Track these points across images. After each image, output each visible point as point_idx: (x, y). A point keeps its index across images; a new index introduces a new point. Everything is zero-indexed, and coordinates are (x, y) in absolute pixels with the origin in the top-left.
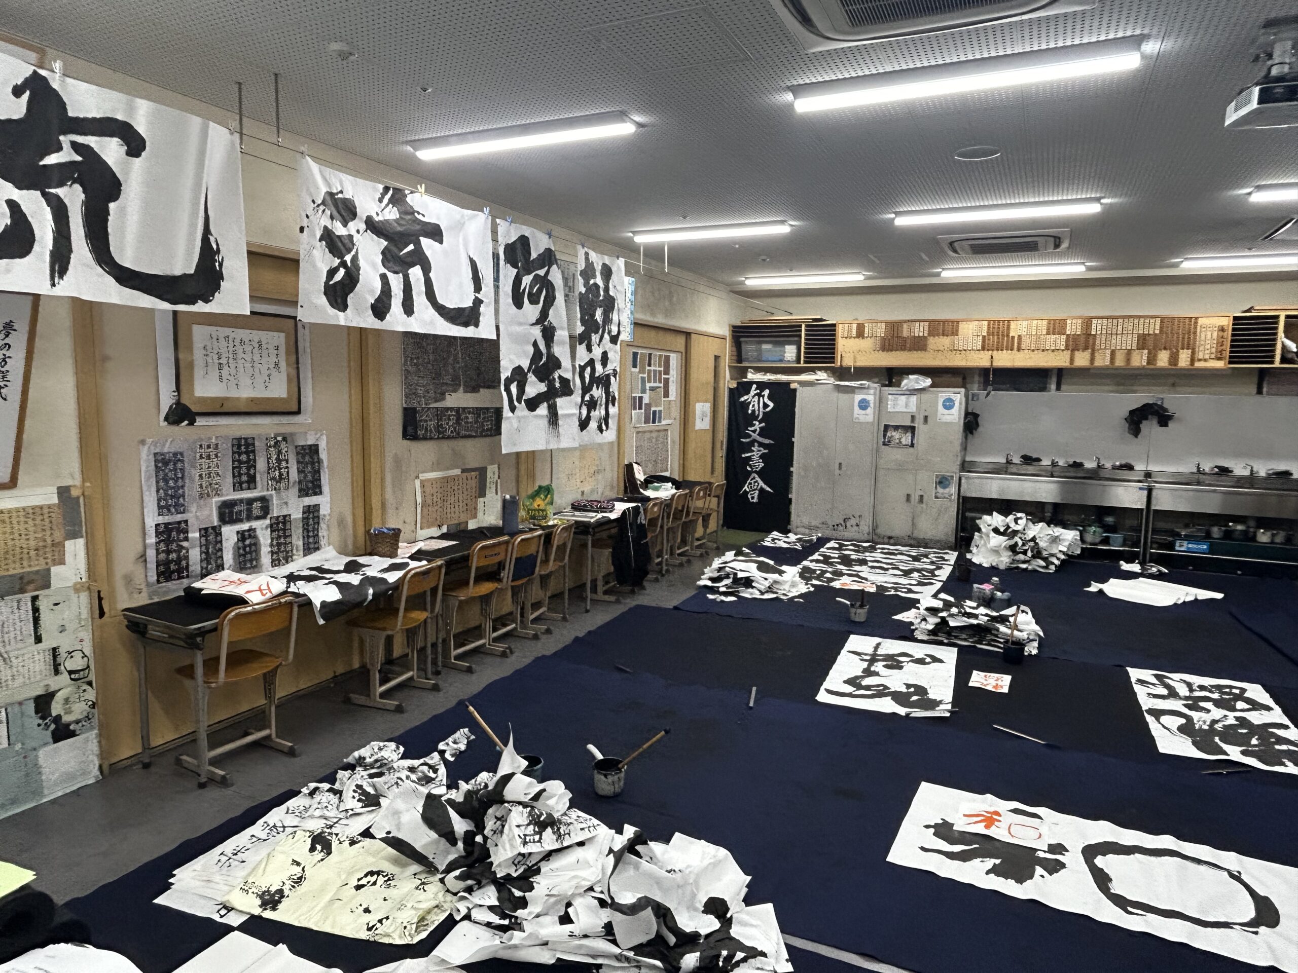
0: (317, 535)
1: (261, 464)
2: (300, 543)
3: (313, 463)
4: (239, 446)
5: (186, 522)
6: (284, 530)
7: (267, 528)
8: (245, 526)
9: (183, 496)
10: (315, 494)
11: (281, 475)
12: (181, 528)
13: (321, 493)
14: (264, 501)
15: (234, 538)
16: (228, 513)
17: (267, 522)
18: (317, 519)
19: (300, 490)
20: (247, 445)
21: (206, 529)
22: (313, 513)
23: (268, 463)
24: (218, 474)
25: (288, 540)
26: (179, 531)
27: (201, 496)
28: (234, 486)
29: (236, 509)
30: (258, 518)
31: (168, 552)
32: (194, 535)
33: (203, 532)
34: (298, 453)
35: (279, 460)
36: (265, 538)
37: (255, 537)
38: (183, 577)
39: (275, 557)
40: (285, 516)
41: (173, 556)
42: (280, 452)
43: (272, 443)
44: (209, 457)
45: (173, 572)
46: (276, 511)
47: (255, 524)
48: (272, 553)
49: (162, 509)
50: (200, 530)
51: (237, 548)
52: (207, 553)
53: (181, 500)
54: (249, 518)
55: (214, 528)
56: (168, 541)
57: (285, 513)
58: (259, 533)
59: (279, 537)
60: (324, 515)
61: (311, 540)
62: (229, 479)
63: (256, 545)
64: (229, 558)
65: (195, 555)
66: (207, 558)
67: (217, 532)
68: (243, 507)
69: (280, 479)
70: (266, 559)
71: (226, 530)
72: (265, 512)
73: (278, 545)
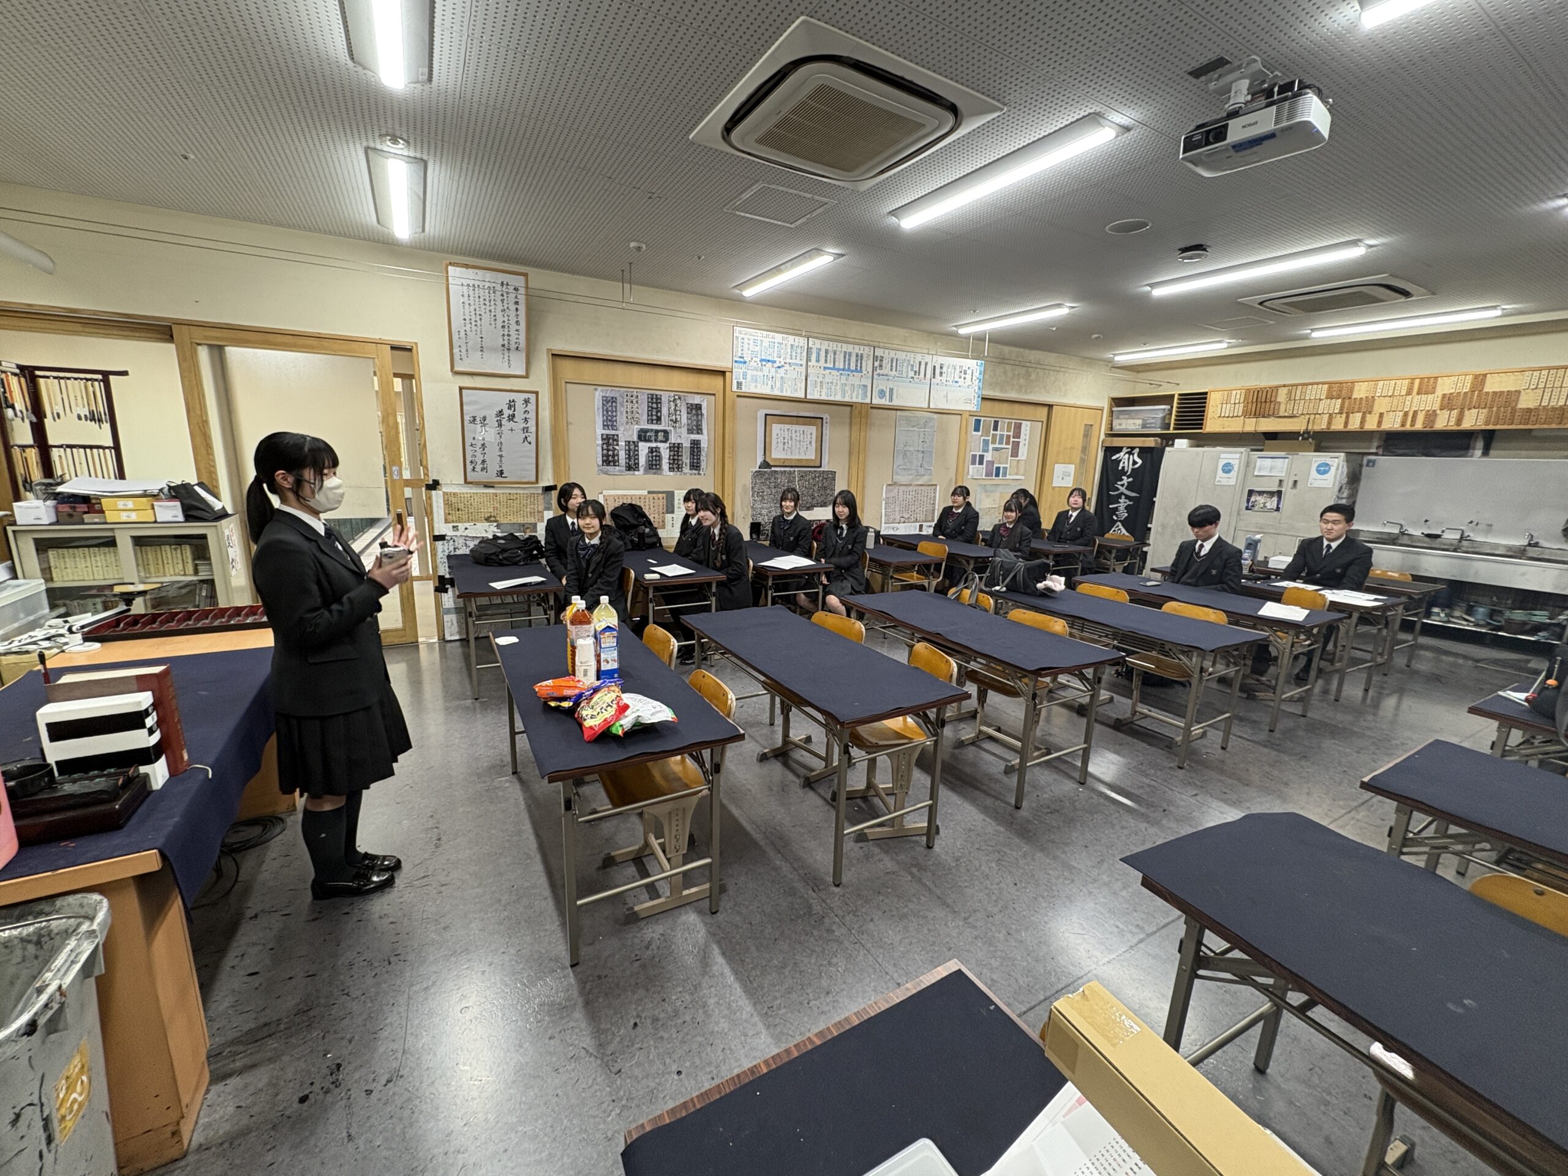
0: (700, 459)
1: (665, 411)
2: (688, 461)
3: (697, 415)
4: (652, 399)
5: (618, 435)
6: (678, 452)
7: (667, 448)
8: (654, 445)
9: (617, 421)
10: (697, 433)
11: (676, 419)
12: (615, 438)
13: (702, 433)
14: (666, 433)
15: (646, 451)
16: (643, 436)
17: (667, 445)
18: (699, 449)
19: (688, 430)
20: (657, 399)
21: (629, 442)
22: (697, 445)
23: (669, 411)
24: (638, 413)
25: (680, 458)
26: (614, 440)
27: (627, 423)
28: (648, 421)
29: (648, 434)
30: (661, 442)
31: (608, 450)
32: (622, 443)
34: (688, 408)
35: (675, 410)
36: (665, 454)
37: (659, 452)
38: (615, 466)
39: (671, 466)
40: (679, 444)
41: (611, 453)
42: (676, 405)
43: (672, 400)
44: (632, 402)
45: (610, 462)
46: (673, 439)
47: (659, 445)
48: (670, 464)
49: (605, 426)
50: (627, 442)
51: (647, 456)
52: (629, 455)
53: (616, 423)
54: (656, 441)
55: (634, 442)
56: (608, 444)
57: (679, 441)
58: (662, 450)
59: (674, 455)
60: (704, 448)
61: (695, 461)
62: (645, 417)
63: (659, 457)
64: (642, 460)
65: (622, 455)
66: (629, 458)
67: (636, 445)
68: (652, 434)
69: (676, 422)
70: (665, 465)
71: (641, 444)
72: (666, 440)
73: (674, 460)
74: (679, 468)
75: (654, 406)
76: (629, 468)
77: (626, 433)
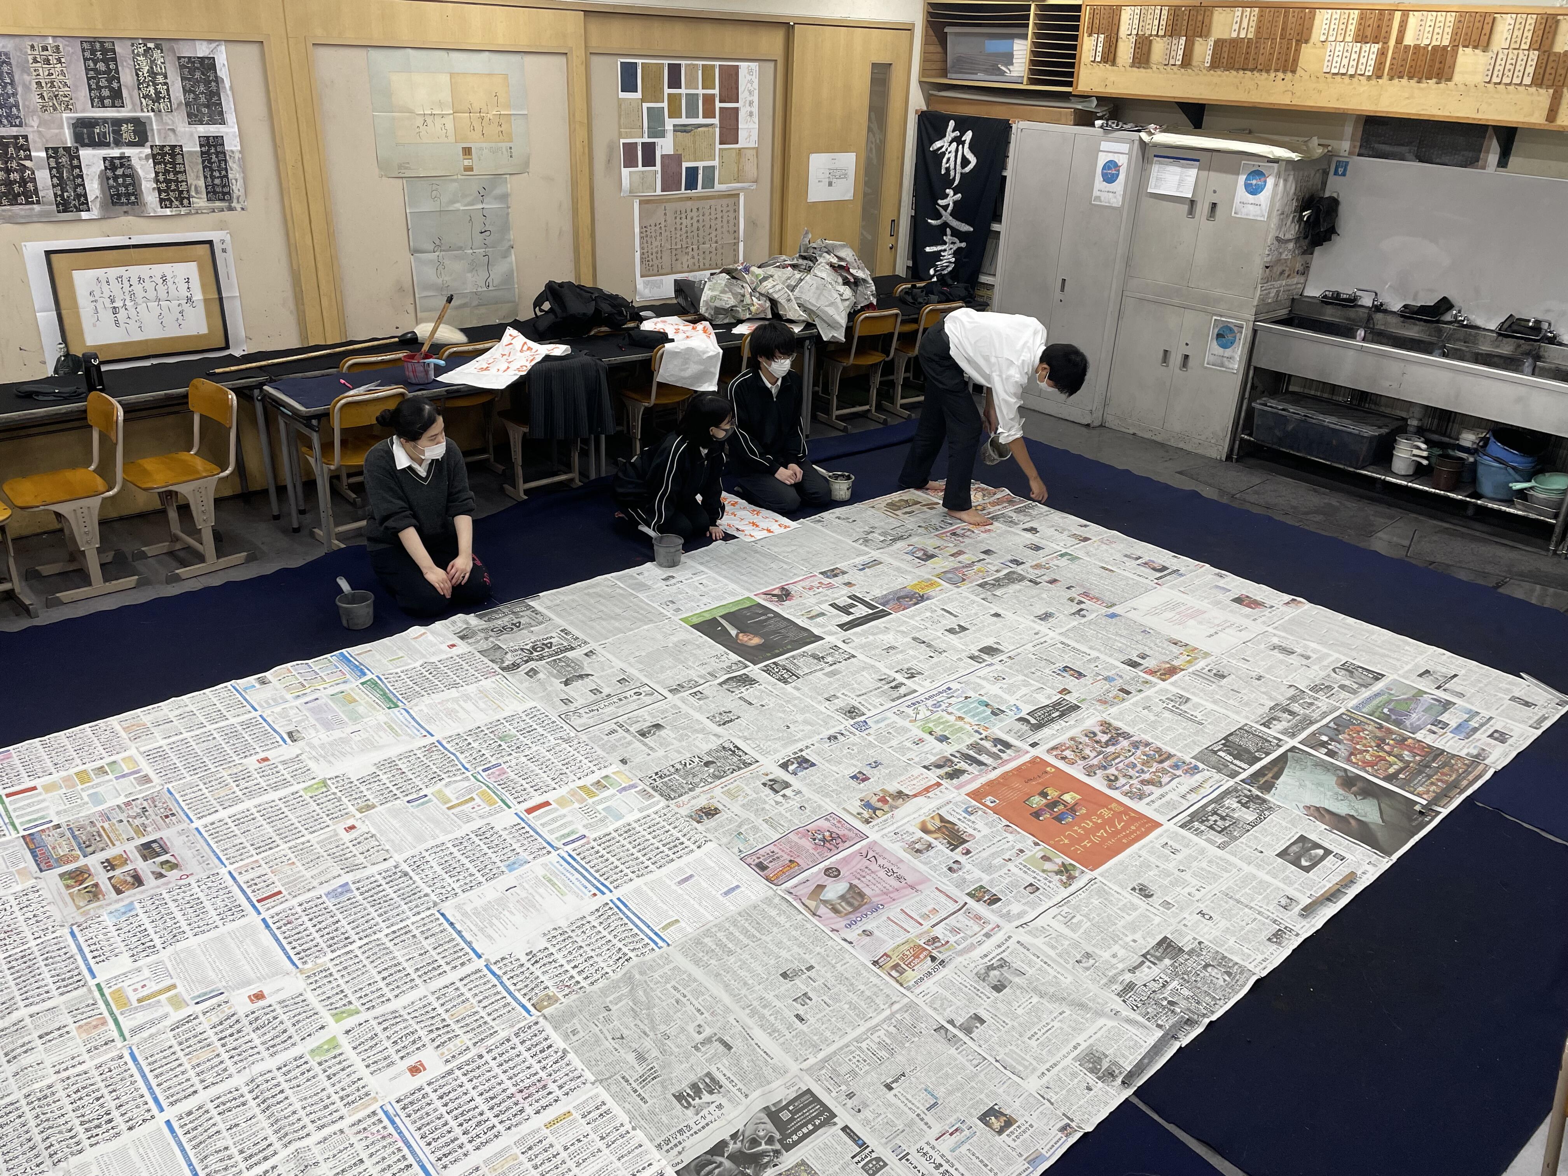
0: (227, 176)
1: (127, 77)
2: (201, 183)
3: (206, 82)
4: (93, 52)
5: (25, 137)
6: (174, 164)
7: (147, 158)
8: (115, 152)
9: (17, 106)
10: (212, 122)
11: (157, 93)
12: (20, 144)
13: (223, 121)
14: (139, 124)
15: (100, 165)
16: (86, 134)
17: (147, 150)
18: (222, 155)
19: (189, 115)
20: (104, 51)
21: (56, 150)
22: (215, 146)
23: (137, 75)
24: (66, 85)
25: (181, 177)
26: (19, 148)
27: (44, 109)
28: (92, 100)
29: (97, 130)
30: (131, 144)
31: (9, 170)
32: (39, 154)
33: (50, 152)
34: (182, 67)
35: (153, 74)
36: (145, 170)
37: (130, 167)
38: (32, 203)
39: (163, 195)
40: (173, 147)
41: (15, 175)
42: (153, 62)
43: (141, 50)
44: (47, 61)
45: (19, 195)
46: (157, 138)
47: (128, 151)
48: (160, 191)
50: (47, 149)
51: (104, 178)
52: (61, 178)
53: (14, 110)
54: (118, 143)
55: (67, 149)
56: (7, 156)
57: (173, 141)
58: (135, 162)
59: (166, 172)
60: (232, 152)
61: (217, 181)
62: (84, 92)
63: (132, 179)
64: (93, 188)
65: (43, 178)
66: (61, 184)
67: (73, 155)
68: (107, 128)
69: (158, 98)
70: (150, 197)
71: (85, 154)
72: (142, 139)
73: (166, 181)
74: (183, 198)
75: (101, 66)
76: (64, 206)
77: (48, 130)
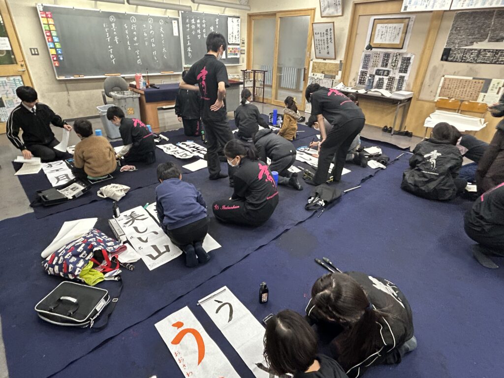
0: (402, 86)
1: (390, 61)
2: (396, 86)
3: (407, 63)
4: (386, 55)
6: (392, 81)
7: (387, 79)
8: (381, 77)
9: (368, 65)
10: (405, 73)
12: (366, 73)
13: (406, 73)
14: (389, 72)
15: (378, 79)
16: (378, 72)
17: (388, 77)
18: (403, 80)
19: (400, 71)
20: (388, 55)
21: (371, 75)
22: (402, 78)
23: (392, 61)
24: (378, 62)
25: (392, 84)
27: (372, 66)
29: (380, 72)
30: (385, 76)
32: (368, 75)
34: (402, 59)
35: (395, 61)
36: (386, 82)
40: (393, 77)
41: (363, 79)
42: (397, 58)
43: (395, 55)
44: (376, 57)
45: (362, 83)
46: (391, 75)
47: (384, 77)
48: (387, 86)
49: (363, 68)
51: (378, 82)
54: (383, 75)
55: (373, 75)
56: (362, 75)
58: (384, 80)
59: (390, 83)
60: (406, 80)
61: (399, 87)
62: (381, 64)
63: (383, 83)
65: (367, 80)
66: (370, 82)
68: (382, 72)
69: (394, 66)
70: (384, 87)
71: (376, 76)
72: (388, 74)
73: (389, 85)
74: (391, 89)
75: (386, 58)
77: (372, 71)
